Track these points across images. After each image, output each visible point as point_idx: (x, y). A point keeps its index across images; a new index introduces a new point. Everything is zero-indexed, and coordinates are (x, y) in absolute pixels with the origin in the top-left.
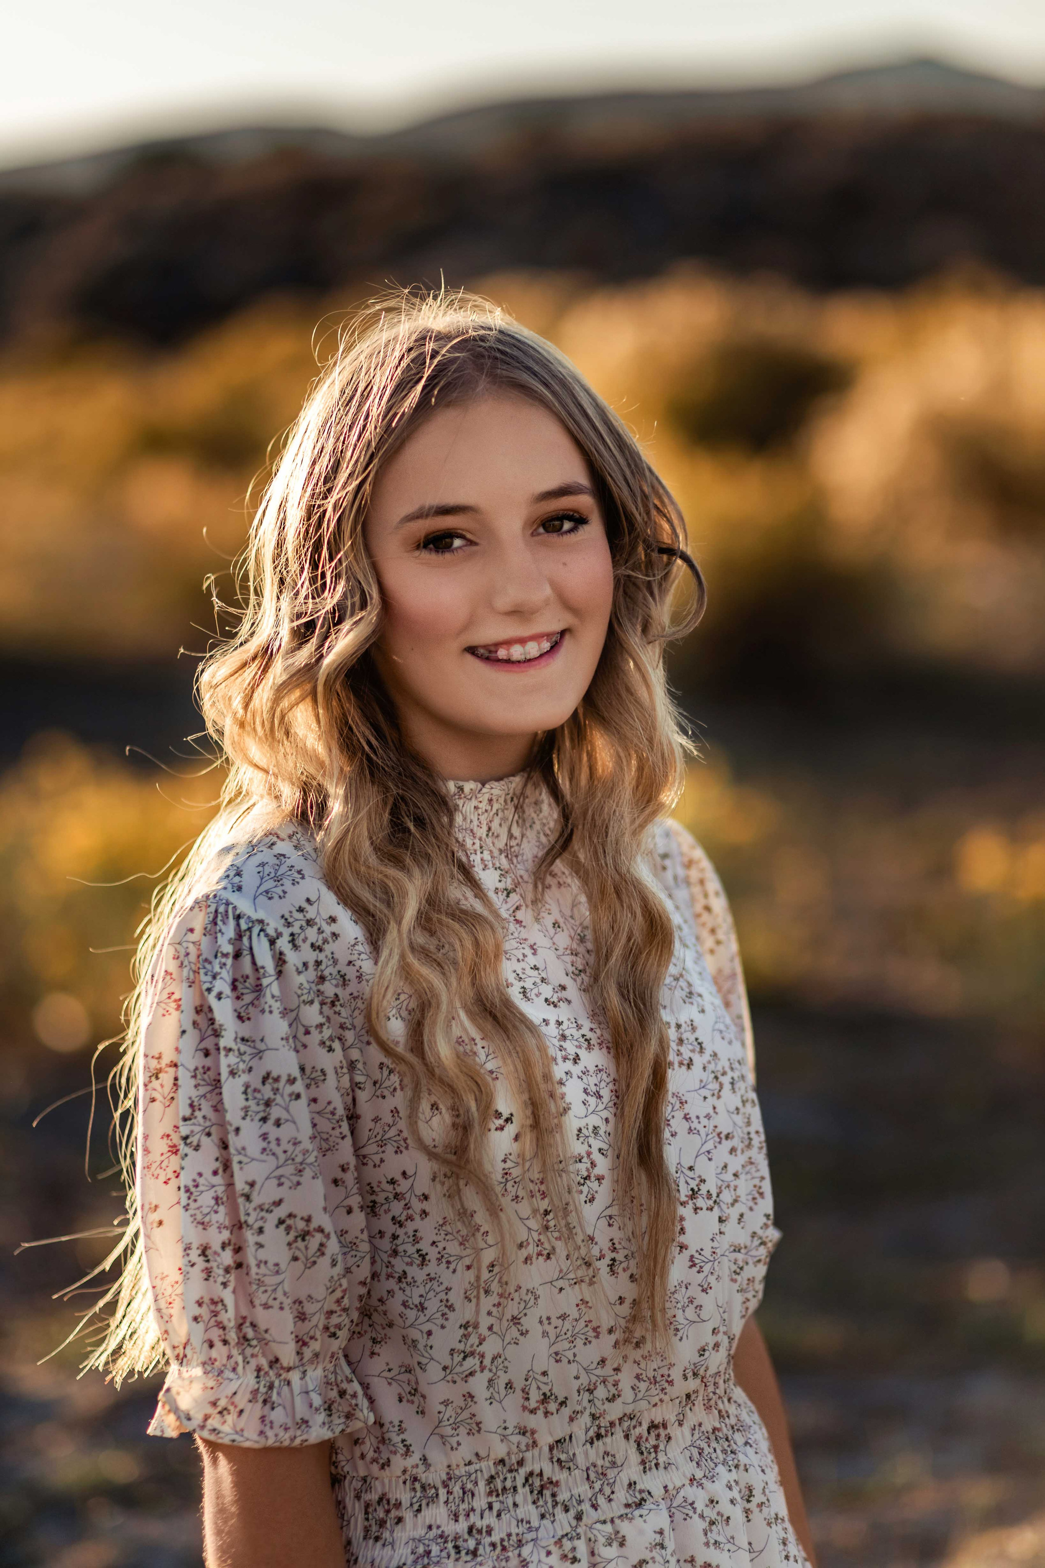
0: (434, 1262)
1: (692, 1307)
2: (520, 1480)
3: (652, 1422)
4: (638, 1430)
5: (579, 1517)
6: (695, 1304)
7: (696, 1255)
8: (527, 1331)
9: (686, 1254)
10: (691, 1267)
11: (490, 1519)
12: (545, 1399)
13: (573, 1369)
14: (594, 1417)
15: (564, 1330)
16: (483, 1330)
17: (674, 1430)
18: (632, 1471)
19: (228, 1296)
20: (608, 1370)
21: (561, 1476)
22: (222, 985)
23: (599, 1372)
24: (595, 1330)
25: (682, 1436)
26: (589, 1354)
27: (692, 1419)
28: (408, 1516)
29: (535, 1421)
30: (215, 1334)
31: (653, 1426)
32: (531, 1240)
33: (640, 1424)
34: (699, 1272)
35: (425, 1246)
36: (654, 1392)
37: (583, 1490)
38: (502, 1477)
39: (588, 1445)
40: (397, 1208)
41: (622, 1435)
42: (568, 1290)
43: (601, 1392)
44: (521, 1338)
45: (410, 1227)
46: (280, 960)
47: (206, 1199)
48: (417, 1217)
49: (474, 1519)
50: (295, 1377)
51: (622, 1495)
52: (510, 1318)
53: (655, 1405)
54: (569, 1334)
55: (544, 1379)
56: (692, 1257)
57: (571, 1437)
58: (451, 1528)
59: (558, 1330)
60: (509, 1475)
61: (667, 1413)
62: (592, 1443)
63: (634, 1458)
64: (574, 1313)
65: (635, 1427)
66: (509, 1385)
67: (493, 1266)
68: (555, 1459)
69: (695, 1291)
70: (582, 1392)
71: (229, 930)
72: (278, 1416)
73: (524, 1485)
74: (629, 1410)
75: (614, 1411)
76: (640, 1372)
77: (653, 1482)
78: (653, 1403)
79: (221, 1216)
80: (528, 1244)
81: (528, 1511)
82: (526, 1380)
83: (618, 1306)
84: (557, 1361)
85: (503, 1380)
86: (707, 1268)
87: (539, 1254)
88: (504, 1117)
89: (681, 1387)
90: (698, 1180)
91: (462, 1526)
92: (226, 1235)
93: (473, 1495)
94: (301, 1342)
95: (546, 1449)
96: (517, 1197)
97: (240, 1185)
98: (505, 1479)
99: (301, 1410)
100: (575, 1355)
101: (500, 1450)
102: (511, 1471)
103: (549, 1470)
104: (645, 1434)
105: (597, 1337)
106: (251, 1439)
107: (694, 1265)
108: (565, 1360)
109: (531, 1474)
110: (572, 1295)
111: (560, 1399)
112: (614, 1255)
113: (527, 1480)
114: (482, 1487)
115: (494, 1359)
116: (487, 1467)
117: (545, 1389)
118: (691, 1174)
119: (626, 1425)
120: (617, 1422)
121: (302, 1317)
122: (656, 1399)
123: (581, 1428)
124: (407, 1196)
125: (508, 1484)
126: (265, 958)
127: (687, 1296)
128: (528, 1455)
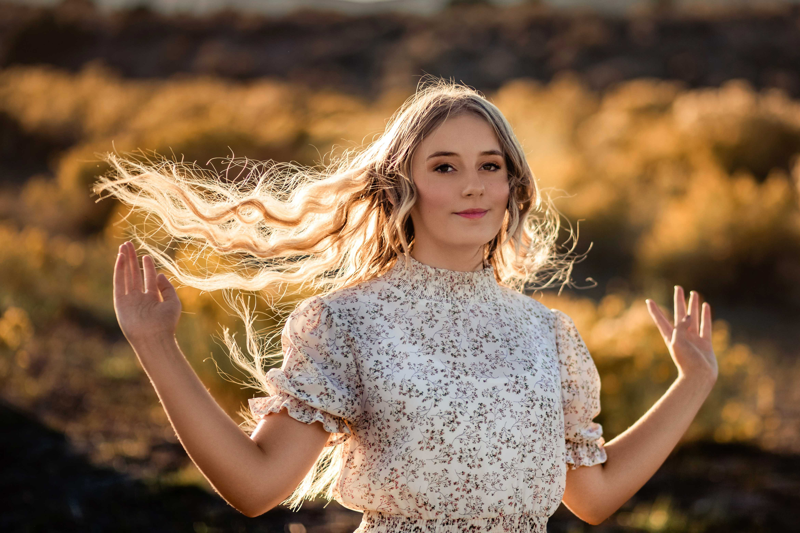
0: (393, 445)
1: (498, 484)
2: (413, 528)
3: (472, 525)
4: (465, 527)
6: (500, 483)
7: (504, 464)
8: (418, 477)
9: (500, 462)
10: (501, 468)
13: (438, 495)
14: (447, 516)
15: (435, 479)
16: (399, 473)
23: (450, 499)
24: (449, 482)
26: (446, 491)
31: (472, 527)
32: (424, 441)
33: (466, 524)
34: (504, 471)
35: (390, 439)
36: (473, 512)
38: (407, 524)
39: (442, 526)
40: (379, 423)
41: (457, 526)
42: (438, 464)
43: (450, 507)
44: (415, 479)
45: (384, 431)
48: (386, 428)
52: (411, 471)
53: (474, 518)
54: (437, 481)
55: (425, 496)
56: (502, 464)
57: (436, 520)
59: (433, 479)
60: (410, 525)
62: (444, 525)
65: (463, 525)
67: (407, 449)
68: (428, 526)
69: (501, 478)
70: (442, 505)
73: (414, 531)
74: (462, 517)
75: (455, 516)
76: (468, 503)
78: (473, 517)
80: (422, 442)
82: (417, 496)
83: (461, 475)
84: (431, 491)
86: (508, 470)
87: (428, 448)
88: (420, 393)
90: (511, 435)
93: (396, 526)
95: (425, 521)
96: (421, 423)
98: (408, 525)
100: (439, 490)
102: (411, 523)
104: (468, 529)
105: (450, 485)
107: (503, 468)
108: (434, 491)
109: (418, 528)
110: (440, 467)
111: (432, 506)
112: (461, 454)
113: (415, 529)
115: (402, 486)
117: (426, 501)
118: (509, 433)
119: (460, 522)
120: (456, 521)
122: (474, 516)
124: (382, 419)
125: (408, 527)
127: (497, 479)
128: (418, 520)
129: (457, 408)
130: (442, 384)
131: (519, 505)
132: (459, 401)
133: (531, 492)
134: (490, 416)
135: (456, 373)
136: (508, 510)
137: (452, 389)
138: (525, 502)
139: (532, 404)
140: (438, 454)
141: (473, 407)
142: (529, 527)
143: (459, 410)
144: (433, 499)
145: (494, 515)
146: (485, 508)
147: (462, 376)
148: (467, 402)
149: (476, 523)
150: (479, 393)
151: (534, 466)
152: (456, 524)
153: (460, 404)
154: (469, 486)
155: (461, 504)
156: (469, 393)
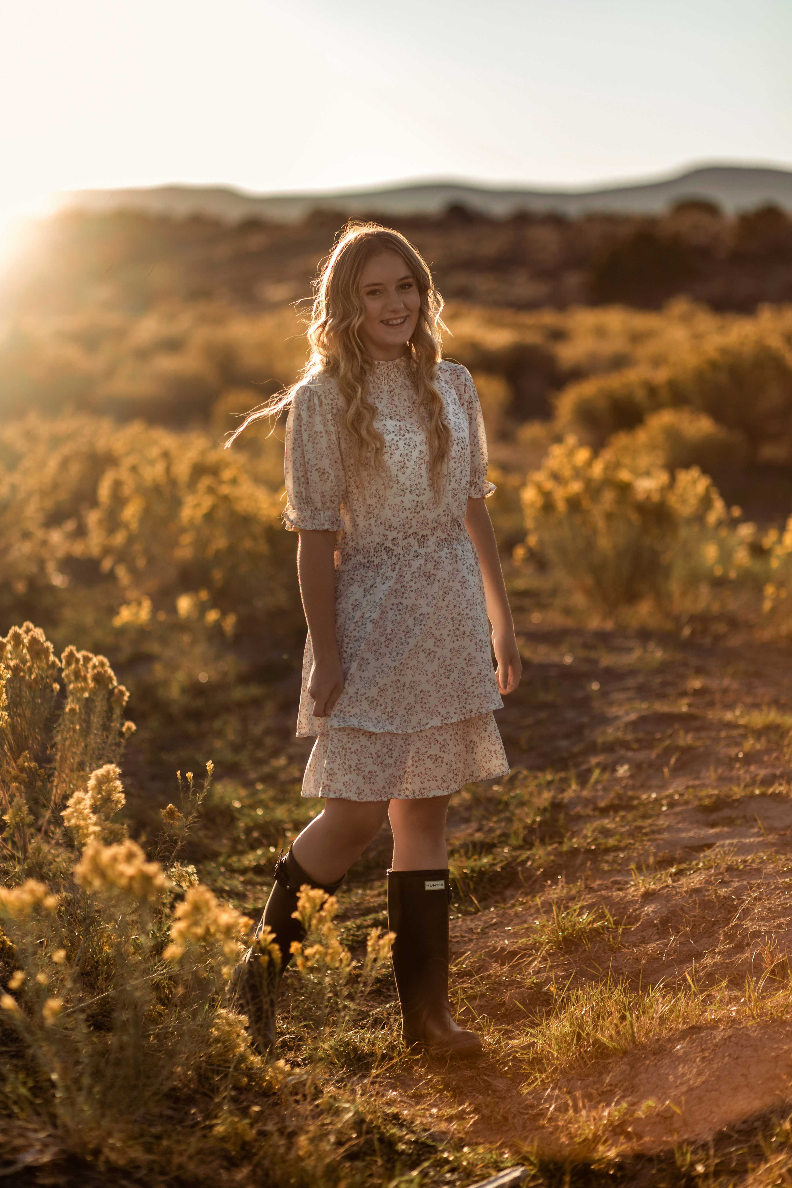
5: (399, 559)
11: (374, 559)
12: (390, 526)
17: (430, 537)
18: (416, 546)
19: (303, 490)
20: (408, 520)
21: (395, 548)
22: (304, 408)
25: (433, 539)
26: (403, 516)
27: (436, 535)
28: (353, 558)
29: (387, 533)
30: (301, 501)
31: (423, 536)
37: (401, 552)
43: (407, 526)
46: (321, 402)
47: (298, 464)
49: (370, 558)
50: (322, 513)
51: (412, 554)
58: (363, 561)
61: (429, 533)
63: (416, 544)
64: (399, 504)
66: (381, 523)
71: (308, 394)
72: (316, 522)
75: (410, 531)
77: (422, 551)
79: (301, 469)
81: (385, 556)
85: (379, 521)
89: (431, 525)
91: (366, 560)
92: (303, 473)
94: (324, 504)
97: (306, 460)
99: (323, 521)
101: (378, 540)
103: (391, 546)
106: (309, 528)
114: (372, 550)
116: (374, 545)
121: (324, 496)
123: (401, 536)
126: (316, 400)
130: (394, 442)
131: (450, 514)
132: (406, 452)
133: (456, 504)
135: (402, 432)
136: (444, 519)
137: (401, 444)
138: (454, 511)
140: (396, 491)
142: (457, 527)
144: (395, 522)
145: (435, 525)
146: (429, 522)
147: (406, 434)
149: (424, 533)
151: (457, 486)
152: (412, 537)
154: (418, 509)
155: (414, 523)
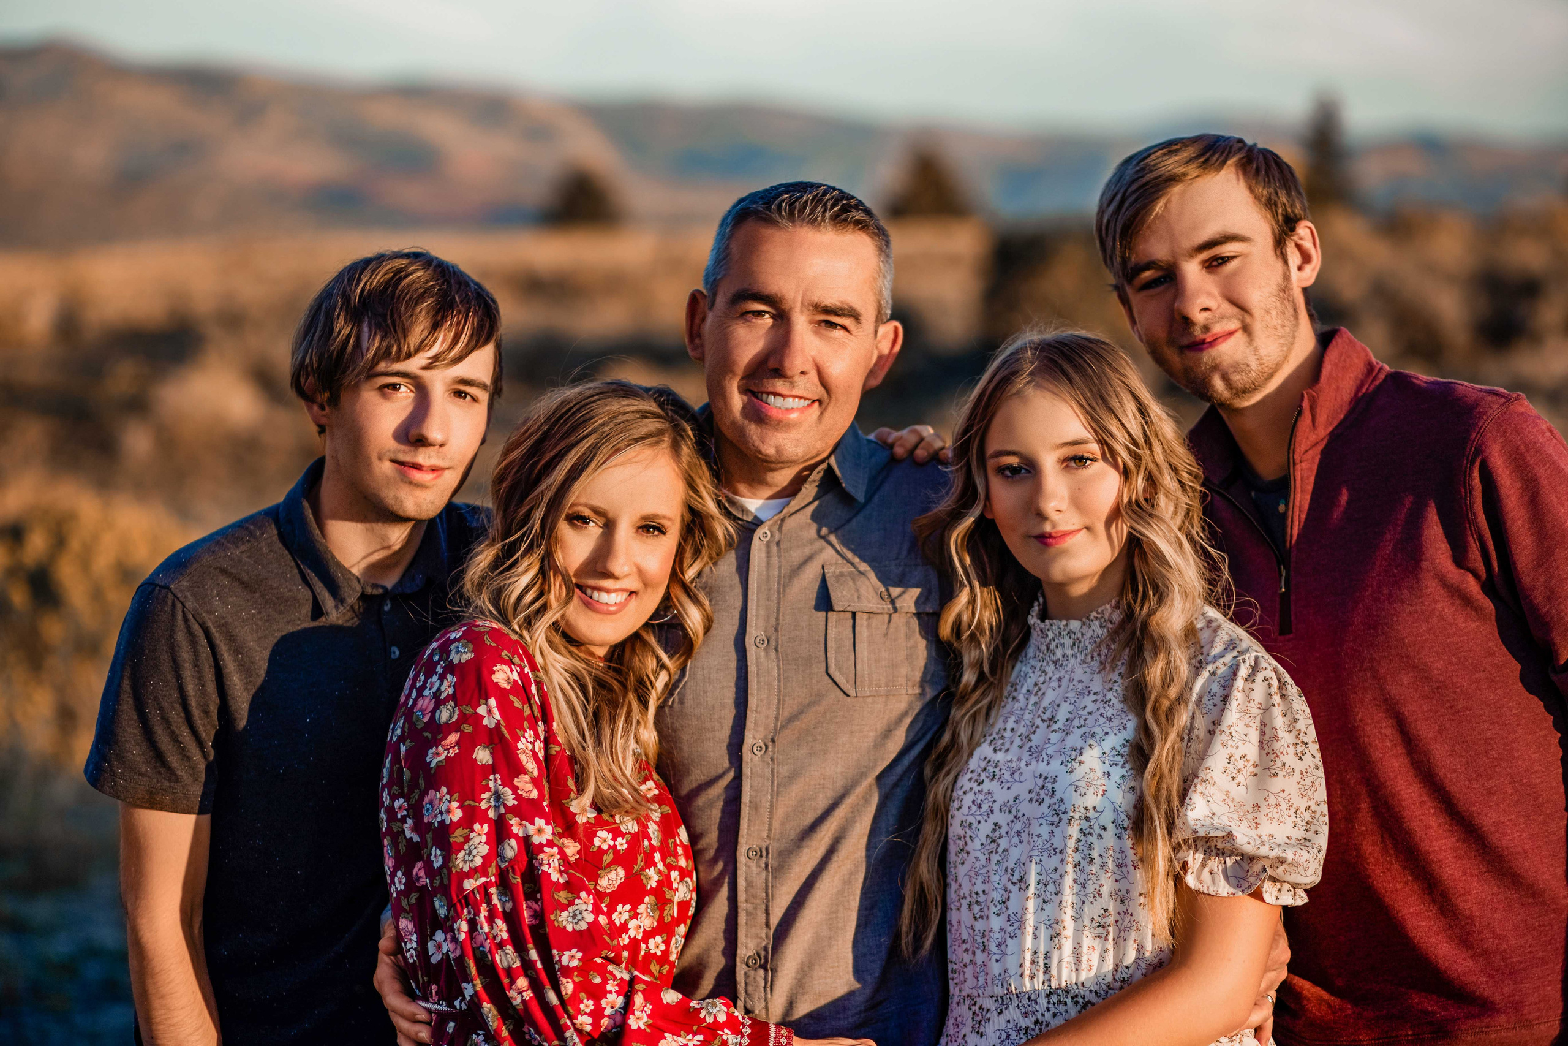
129: (967, 830)
134: (1004, 843)
139: (1057, 820)
141: (986, 829)
143: (969, 833)
148: (979, 822)
150: (996, 807)
153: (970, 824)
156: (985, 807)
